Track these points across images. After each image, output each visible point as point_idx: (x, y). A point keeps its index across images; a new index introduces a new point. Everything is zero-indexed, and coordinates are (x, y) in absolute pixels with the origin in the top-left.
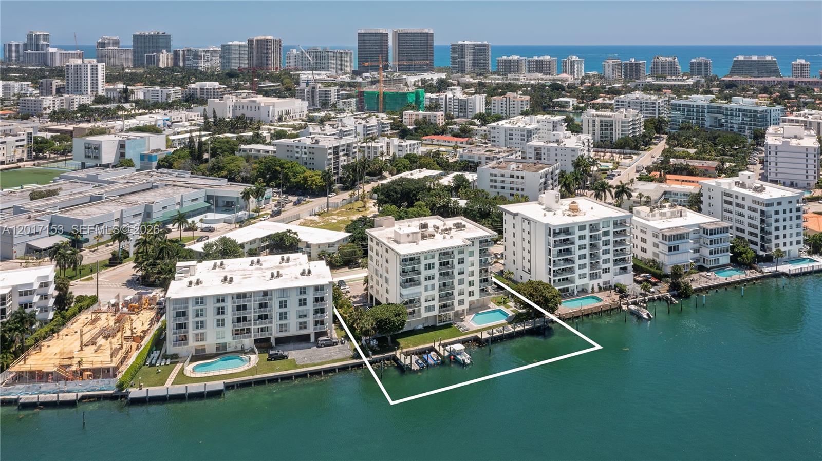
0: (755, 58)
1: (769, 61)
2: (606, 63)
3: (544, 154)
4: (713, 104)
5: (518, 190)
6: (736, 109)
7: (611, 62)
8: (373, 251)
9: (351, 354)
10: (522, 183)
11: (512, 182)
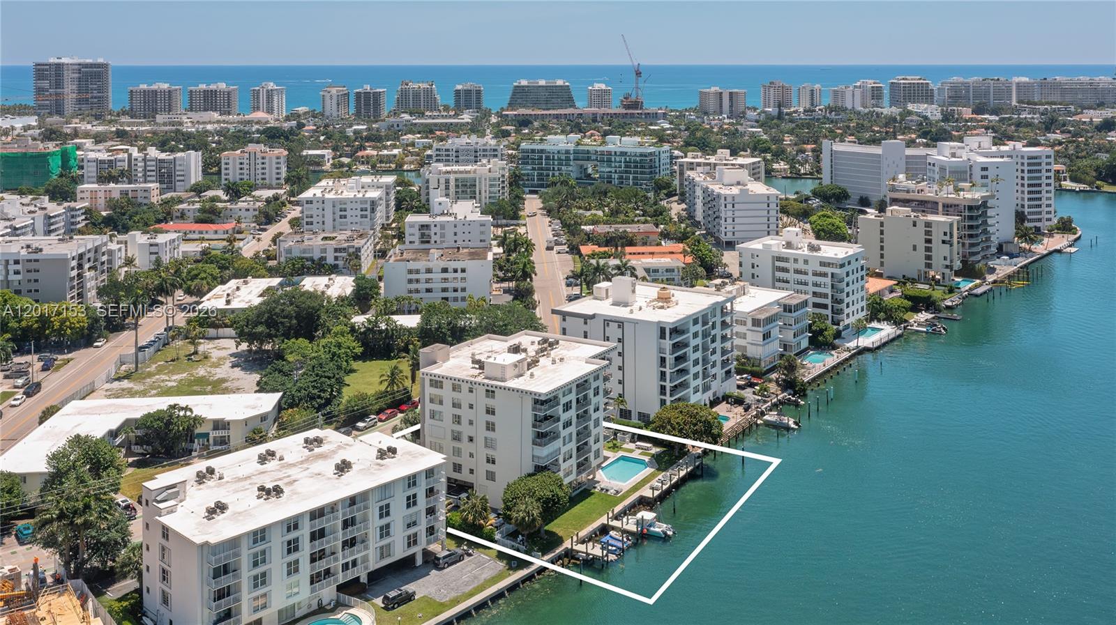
0: (542, 83)
1: (561, 86)
2: (326, 94)
3: (435, 234)
4: (580, 148)
5: (455, 290)
6: (615, 152)
7: (334, 91)
8: (441, 403)
9: (501, 565)
10: (463, 279)
11: (446, 280)
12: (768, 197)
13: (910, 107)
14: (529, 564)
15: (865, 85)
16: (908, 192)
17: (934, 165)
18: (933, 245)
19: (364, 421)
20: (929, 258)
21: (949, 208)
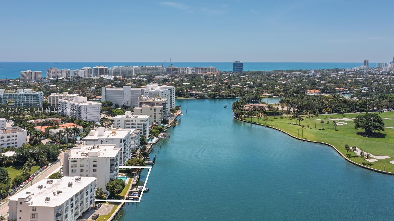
4: (6, 94)
5: (13, 144)
6: (22, 95)
8: (76, 167)
9: (113, 205)
10: (16, 139)
11: (9, 140)
12: (98, 105)
13: (102, 76)
14: (120, 203)
15: (86, 69)
16: (145, 100)
17: (147, 92)
18: (157, 115)
19: (22, 185)
20: (155, 118)
21: (158, 104)
